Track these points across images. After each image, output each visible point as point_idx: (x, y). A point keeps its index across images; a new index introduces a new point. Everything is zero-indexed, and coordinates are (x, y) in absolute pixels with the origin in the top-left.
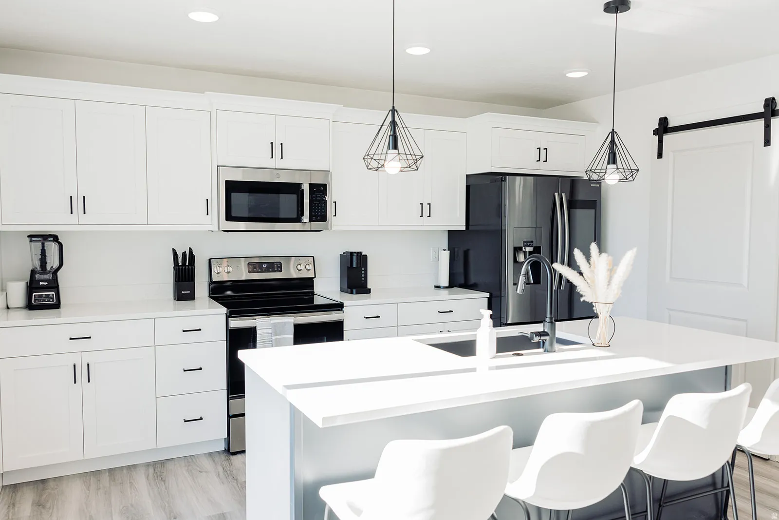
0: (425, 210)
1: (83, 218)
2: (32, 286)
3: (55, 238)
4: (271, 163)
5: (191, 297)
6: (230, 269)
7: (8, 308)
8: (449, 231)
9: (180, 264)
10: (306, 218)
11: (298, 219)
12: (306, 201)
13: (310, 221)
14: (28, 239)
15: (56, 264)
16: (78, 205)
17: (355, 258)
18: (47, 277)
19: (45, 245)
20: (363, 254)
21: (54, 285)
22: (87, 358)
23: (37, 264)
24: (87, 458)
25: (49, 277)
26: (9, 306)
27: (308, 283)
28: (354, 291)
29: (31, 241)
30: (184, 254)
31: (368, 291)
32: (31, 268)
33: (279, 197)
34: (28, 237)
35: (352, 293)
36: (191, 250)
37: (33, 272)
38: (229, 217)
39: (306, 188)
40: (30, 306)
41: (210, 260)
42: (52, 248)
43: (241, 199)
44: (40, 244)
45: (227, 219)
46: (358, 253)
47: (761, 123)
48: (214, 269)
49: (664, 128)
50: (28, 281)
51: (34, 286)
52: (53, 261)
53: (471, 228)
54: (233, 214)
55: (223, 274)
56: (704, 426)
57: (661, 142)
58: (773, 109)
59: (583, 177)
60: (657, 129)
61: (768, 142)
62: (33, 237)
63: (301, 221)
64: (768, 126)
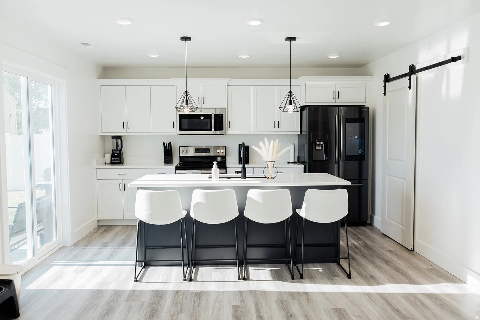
0: (276, 124)
1: (128, 130)
2: (113, 155)
3: (120, 138)
4: (199, 106)
5: (170, 162)
6: (187, 151)
7: (106, 163)
9: (166, 148)
10: (213, 130)
12: (213, 121)
13: (215, 130)
14: (111, 138)
15: (120, 147)
16: (126, 125)
17: (240, 147)
18: (118, 152)
21: (121, 155)
22: (124, 182)
23: (115, 147)
24: (125, 219)
29: (113, 139)
30: (167, 144)
31: (248, 163)
32: (113, 149)
34: (112, 137)
36: (170, 142)
38: (181, 129)
40: (112, 163)
42: (119, 141)
43: (185, 121)
44: (116, 140)
47: (408, 78)
48: (181, 151)
49: (387, 79)
50: (111, 154)
54: (183, 128)
55: (184, 153)
57: (385, 87)
58: (413, 70)
59: (365, 105)
60: (384, 80)
61: (410, 87)
62: (114, 137)
63: (211, 130)
64: (410, 79)
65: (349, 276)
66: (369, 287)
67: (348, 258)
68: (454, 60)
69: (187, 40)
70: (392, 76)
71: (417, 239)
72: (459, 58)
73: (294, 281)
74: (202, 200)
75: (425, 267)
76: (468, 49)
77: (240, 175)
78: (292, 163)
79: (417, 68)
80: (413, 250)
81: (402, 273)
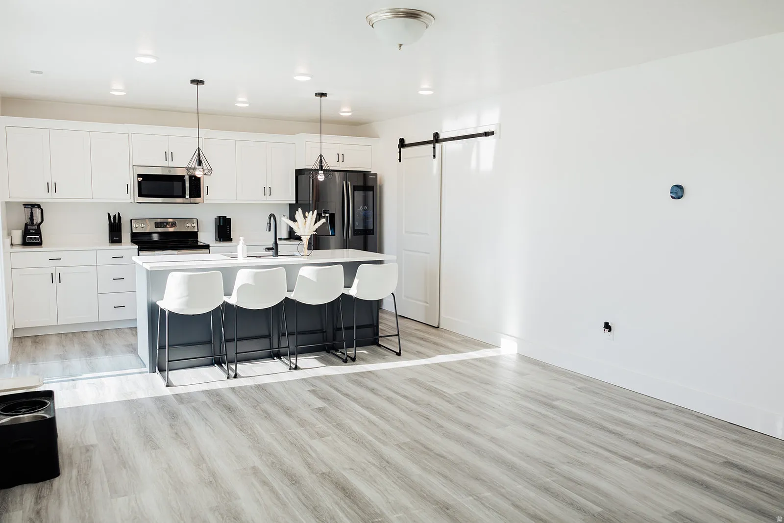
0: (267, 191)
1: (55, 195)
2: (26, 232)
3: (39, 206)
4: (166, 164)
5: (119, 241)
6: (143, 225)
8: (290, 204)
9: (112, 221)
10: (187, 197)
11: (183, 196)
12: (187, 185)
13: (190, 197)
14: (23, 207)
15: (39, 220)
16: (52, 187)
17: (221, 220)
18: (34, 227)
19: (33, 210)
20: (227, 217)
21: (38, 232)
22: (59, 270)
23: (28, 221)
24: (60, 324)
25: (36, 227)
26: (13, 244)
27: (194, 235)
28: (221, 239)
29: (25, 208)
30: (115, 217)
31: (231, 240)
32: (26, 222)
33: (173, 184)
34: (24, 205)
35: (220, 241)
36: (119, 214)
37: (26, 225)
38: (140, 195)
39: (187, 178)
40: (25, 243)
41: (131, 220)
42: (37, 212)
44: (30, 209)
45: (139, 196)
46: (223, 217)
47: (432, 145)
48: (134, 225)
49: (402, 144)
50: (24, 229)
51: (27, 232)
52: (37, 219)
53: (299, 202)
54: (143, 193)
55: (138, 228)
56: (315, 280)
57: (400, 152)
58: (437, 139)
59: (370, 171)
60: (399, 145)
61: (434, 156)
62: (26, 205)
63: (184, 197)
64: (434, 148)
65: (399, 354)
66: (422, 360)
67: (398, 335)
68: (486, 134)
69: (199, 83)
70: (407, 142)
71: (442, 315)
72: (492, 133)
73: (348, 364)
74: (250, 282)
75: (458, 339)
76: (500, 125)
77: (271, 253)
78: (285, 239)
79: (441, 137)
80: (439, 327)
81: (441, 346)
